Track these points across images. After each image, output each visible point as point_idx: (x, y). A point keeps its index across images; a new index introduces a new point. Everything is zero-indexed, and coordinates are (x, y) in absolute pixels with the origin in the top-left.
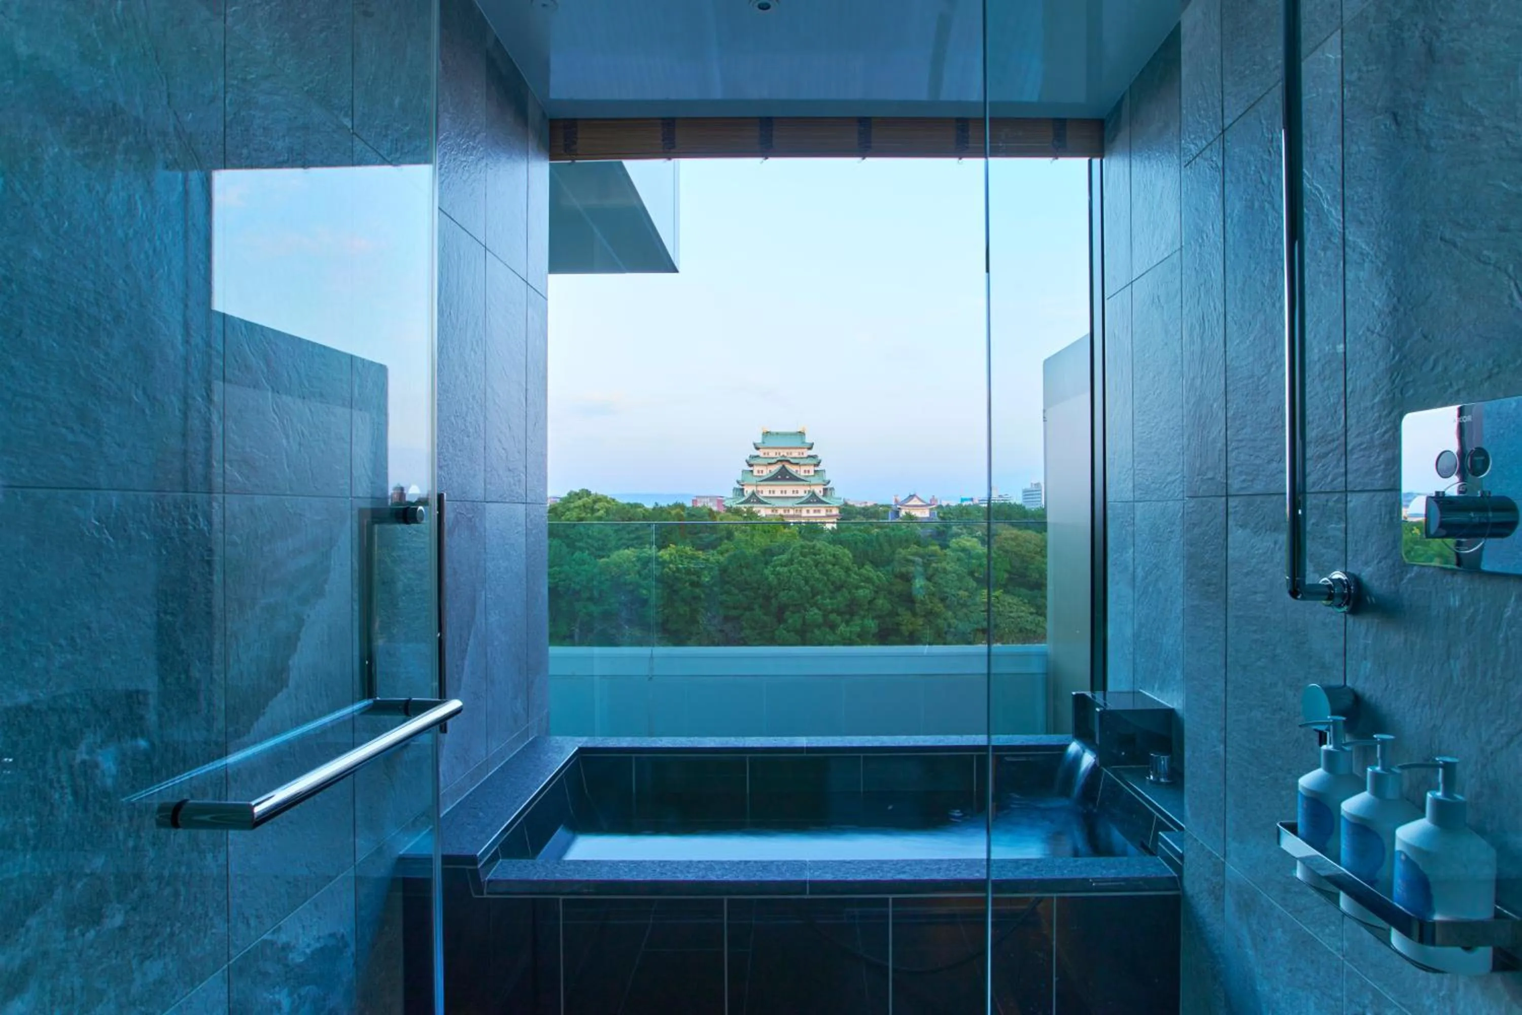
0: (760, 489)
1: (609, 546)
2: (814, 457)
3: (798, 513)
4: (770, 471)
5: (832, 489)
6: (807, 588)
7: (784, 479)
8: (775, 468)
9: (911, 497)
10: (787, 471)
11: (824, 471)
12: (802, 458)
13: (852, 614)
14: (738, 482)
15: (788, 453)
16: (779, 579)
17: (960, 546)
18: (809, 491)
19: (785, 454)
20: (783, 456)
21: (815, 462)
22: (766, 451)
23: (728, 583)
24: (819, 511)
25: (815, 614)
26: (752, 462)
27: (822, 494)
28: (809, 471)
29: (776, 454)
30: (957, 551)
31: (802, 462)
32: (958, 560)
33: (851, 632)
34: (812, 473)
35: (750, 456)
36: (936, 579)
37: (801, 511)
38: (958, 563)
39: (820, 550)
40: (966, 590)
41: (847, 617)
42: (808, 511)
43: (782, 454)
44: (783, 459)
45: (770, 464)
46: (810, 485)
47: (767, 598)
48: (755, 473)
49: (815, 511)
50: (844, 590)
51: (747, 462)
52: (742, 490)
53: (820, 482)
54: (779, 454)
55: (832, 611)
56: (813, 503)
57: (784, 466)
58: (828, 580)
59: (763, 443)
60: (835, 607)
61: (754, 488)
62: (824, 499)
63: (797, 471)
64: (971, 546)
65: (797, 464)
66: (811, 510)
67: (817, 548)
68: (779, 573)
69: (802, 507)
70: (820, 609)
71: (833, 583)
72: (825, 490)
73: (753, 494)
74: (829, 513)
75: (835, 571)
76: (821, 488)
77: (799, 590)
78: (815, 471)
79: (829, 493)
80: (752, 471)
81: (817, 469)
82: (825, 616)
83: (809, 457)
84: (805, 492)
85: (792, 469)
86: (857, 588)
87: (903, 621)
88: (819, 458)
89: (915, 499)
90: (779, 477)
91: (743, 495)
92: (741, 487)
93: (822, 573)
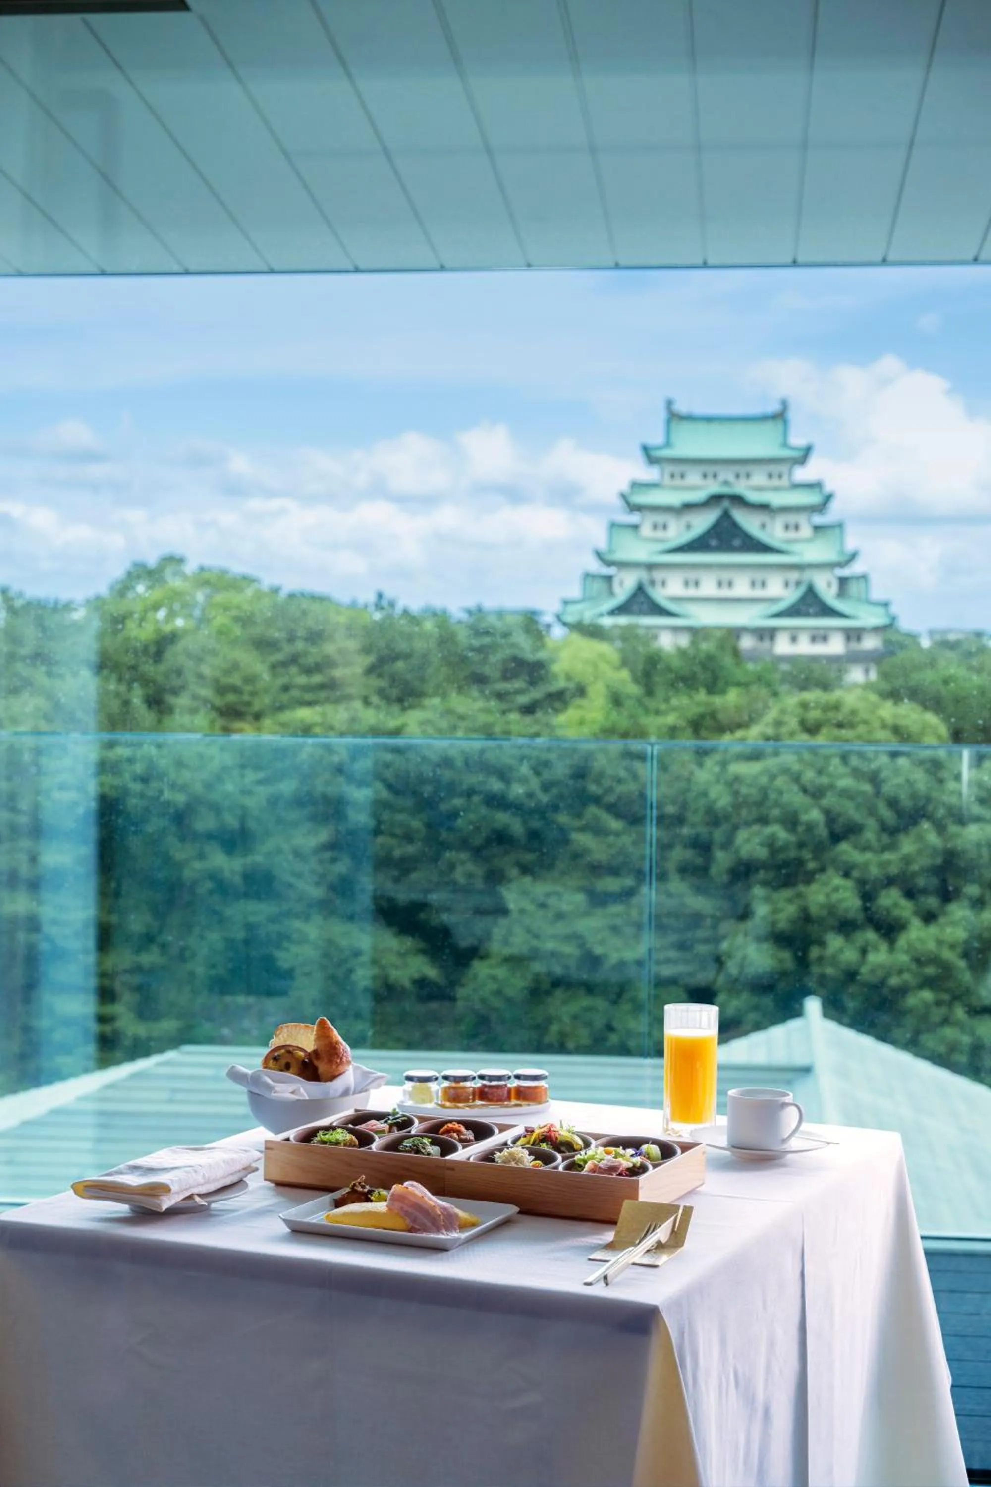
0: (659, 575)
1: (257, 706)
2: (816, 486)
4: (688, 526)
5: (862, 578)
6: (815, 815)
7: (725, 547)
8: (703, 522)
10: (735, 525)
11: (842, 526)
12: (778, 491)
13: (947, 896)
14: (599, 555)
15: (738, 477)
16: (736, 793)
18: (799, 585)
19: (733, 480)
20: (727, 484)
21: (812, 499)
22: (677, 468)
23: (596, 800)
24: (825, 640)
25: (836, 889)
26: (637, 500)
27: (835, 590)
28: (797, 527)
29: (706, 478)
31: (778, 501)
33: (940, 942)
34: (806, 532)
35: (632, 483)
37: (772, 636)
39: (854, 712)
41: (932, 902)
42: (794, 641)
43: (721, 480)
44: (725, 491)
45: (688, 506)
46: (799, 566)
47: (703, 847)
48: (646, 531)
49: (814, 640)
50: (925, 825)
51: (624, 496)
52: (609, 579)
53: (830, 556)
54: (715, 478)
55: (890, 881)
56: (811, 614)
57: (726, 515)
58: (878, 793)
59: (668, 444)
60: (894, 870)
61: (642, 573)
62: (840, 606)
63: (763, 526)
65: (765, 507)
66: (804, 637)
67: (845, 710)
68: (737, 779)
69: (778, 628)
70: (847, 875)
71: (893, 803)
72: (843, 582)
73: (640, 589)
74: (855, 647)
75: (897, 771)
76: (832, 576)
77: (791, 821)
78: (816, 527)
79: (854, 588)
80: (637, 526)
81: (818, 520)
82: (867, 896)
83: (800, 485)
84: (787, 584)
85: (749, 522)
86: (961, 821)
88: (829, 488)
90: (715, 542)
91: (611, 593)
92: (605, 570)
93: (856, 773)
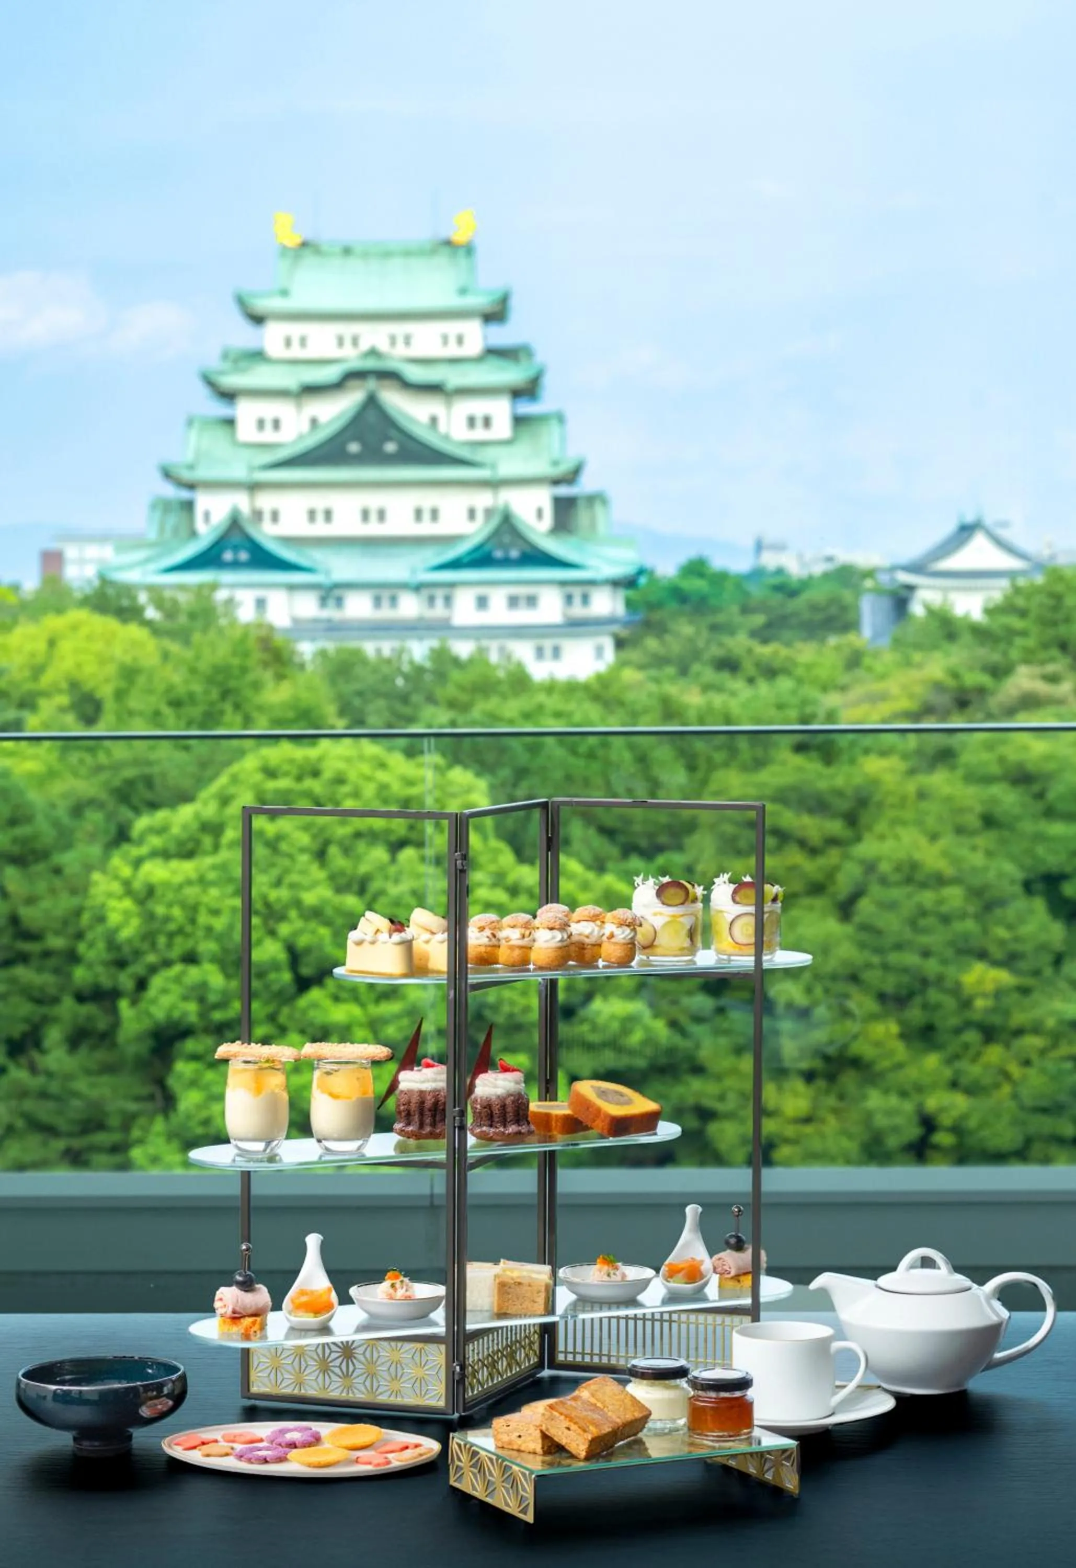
0: (266, 501)
2: (518, 353)
3: (439, 611)
4: (314, 422)
5: (593, 499)
6: (272, 952)
7: (373, 455)
8: (335, 409)
9: (966, 531)
10: (388, 419)
11: (560, 418)
12: (454, 361)
14: (166, 471)
15: (393, 340)
16: (150, 917)
17: (1002, 760)
18: (489, 513)
19: (383, 346)
20: (373, 353)
21: (513, 375)
22: (296, 329)
24: (532, 601)
26: (231, 381)
27: (548, 520)
28: (487, 422)
29: (341, 341)
30: (987, 780)
31: (453, 378)
32: (989, 821)
34: (502, 428)
35: (225, 356)
36: (865, 906)
37: (448, 600)
38: (984, 840)
40: (1010, 961)
42: (482, 602)
43: (364, 346)
44: (371, 364)
45: (311, 390)
46: (494, 484)
47: (104, 999)
48: (246, 431)
49: (513, 602)
51: (207, 377)
52: (188, 506)
53: (541, 468)
54: (355, 341)
56: (506, 563)
57: (372, 401)
61: (242, 502)
62: (553, 546)
63: (434, 420)
64: (1048, 758)
65: (433, 389)
66: (498, 597)
68: (152, 889)
69: (452, 585)
72: (562, 504)
73: (235, 524)
74: (578, 611)
76: (543, 497)
78: (519, 421)
79: (582, 516)
80: (230, 422)
81: (526, 408)
83: (494, 353)
84: (472, 514)
85: (412, 410)
87: (722, 1098)
88: (540, 357)
89: (979, 540)
90: (354, 447)
91: (193, 534)
92: (185, 494)
